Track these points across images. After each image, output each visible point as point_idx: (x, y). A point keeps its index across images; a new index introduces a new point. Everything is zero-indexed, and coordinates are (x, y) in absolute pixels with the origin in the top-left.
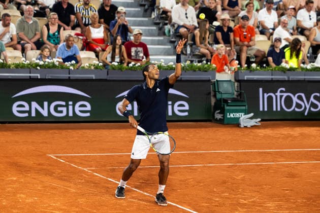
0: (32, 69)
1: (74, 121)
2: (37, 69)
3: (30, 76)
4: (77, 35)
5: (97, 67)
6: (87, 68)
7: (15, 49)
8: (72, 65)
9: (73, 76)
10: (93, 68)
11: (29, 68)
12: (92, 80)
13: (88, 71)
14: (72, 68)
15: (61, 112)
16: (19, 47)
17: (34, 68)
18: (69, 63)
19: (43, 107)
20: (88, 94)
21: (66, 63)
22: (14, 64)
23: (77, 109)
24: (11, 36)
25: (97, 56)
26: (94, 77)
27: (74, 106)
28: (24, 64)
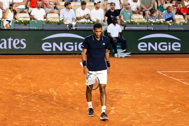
0: (149, 25)
1: (172, 53)
2: (152, 25)
3: (148, 29)
4: (173, 6)
5: (184, 24)
6: (179, 24)
7: (140, 14)
8: (170, 22)
9: (171, 29)
10: (182, 24)
11: (147, 24)
12: (181, 31)
13: (179, 25)
14: (170, 24)
15: (164, 48)
16: (142, 13)
17: (150, 24)
18: (169, 21)
19: (154, 46)
20: (179, 39)
21: (167, 21)
22: (139, 22)
23: (173, 47)
24: (137, 7)
25: (184, 17)
26: (182, 29)
27: (171, 45)
28: (144, 22)
